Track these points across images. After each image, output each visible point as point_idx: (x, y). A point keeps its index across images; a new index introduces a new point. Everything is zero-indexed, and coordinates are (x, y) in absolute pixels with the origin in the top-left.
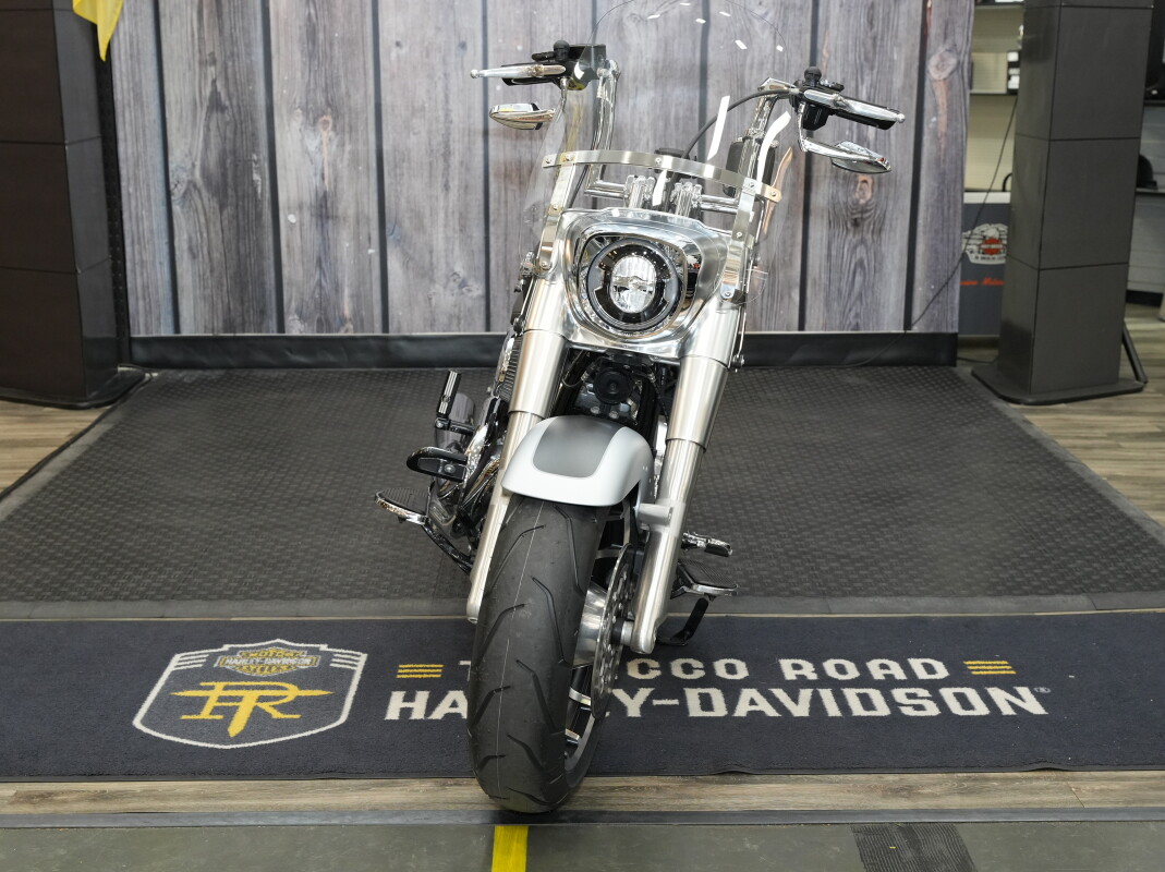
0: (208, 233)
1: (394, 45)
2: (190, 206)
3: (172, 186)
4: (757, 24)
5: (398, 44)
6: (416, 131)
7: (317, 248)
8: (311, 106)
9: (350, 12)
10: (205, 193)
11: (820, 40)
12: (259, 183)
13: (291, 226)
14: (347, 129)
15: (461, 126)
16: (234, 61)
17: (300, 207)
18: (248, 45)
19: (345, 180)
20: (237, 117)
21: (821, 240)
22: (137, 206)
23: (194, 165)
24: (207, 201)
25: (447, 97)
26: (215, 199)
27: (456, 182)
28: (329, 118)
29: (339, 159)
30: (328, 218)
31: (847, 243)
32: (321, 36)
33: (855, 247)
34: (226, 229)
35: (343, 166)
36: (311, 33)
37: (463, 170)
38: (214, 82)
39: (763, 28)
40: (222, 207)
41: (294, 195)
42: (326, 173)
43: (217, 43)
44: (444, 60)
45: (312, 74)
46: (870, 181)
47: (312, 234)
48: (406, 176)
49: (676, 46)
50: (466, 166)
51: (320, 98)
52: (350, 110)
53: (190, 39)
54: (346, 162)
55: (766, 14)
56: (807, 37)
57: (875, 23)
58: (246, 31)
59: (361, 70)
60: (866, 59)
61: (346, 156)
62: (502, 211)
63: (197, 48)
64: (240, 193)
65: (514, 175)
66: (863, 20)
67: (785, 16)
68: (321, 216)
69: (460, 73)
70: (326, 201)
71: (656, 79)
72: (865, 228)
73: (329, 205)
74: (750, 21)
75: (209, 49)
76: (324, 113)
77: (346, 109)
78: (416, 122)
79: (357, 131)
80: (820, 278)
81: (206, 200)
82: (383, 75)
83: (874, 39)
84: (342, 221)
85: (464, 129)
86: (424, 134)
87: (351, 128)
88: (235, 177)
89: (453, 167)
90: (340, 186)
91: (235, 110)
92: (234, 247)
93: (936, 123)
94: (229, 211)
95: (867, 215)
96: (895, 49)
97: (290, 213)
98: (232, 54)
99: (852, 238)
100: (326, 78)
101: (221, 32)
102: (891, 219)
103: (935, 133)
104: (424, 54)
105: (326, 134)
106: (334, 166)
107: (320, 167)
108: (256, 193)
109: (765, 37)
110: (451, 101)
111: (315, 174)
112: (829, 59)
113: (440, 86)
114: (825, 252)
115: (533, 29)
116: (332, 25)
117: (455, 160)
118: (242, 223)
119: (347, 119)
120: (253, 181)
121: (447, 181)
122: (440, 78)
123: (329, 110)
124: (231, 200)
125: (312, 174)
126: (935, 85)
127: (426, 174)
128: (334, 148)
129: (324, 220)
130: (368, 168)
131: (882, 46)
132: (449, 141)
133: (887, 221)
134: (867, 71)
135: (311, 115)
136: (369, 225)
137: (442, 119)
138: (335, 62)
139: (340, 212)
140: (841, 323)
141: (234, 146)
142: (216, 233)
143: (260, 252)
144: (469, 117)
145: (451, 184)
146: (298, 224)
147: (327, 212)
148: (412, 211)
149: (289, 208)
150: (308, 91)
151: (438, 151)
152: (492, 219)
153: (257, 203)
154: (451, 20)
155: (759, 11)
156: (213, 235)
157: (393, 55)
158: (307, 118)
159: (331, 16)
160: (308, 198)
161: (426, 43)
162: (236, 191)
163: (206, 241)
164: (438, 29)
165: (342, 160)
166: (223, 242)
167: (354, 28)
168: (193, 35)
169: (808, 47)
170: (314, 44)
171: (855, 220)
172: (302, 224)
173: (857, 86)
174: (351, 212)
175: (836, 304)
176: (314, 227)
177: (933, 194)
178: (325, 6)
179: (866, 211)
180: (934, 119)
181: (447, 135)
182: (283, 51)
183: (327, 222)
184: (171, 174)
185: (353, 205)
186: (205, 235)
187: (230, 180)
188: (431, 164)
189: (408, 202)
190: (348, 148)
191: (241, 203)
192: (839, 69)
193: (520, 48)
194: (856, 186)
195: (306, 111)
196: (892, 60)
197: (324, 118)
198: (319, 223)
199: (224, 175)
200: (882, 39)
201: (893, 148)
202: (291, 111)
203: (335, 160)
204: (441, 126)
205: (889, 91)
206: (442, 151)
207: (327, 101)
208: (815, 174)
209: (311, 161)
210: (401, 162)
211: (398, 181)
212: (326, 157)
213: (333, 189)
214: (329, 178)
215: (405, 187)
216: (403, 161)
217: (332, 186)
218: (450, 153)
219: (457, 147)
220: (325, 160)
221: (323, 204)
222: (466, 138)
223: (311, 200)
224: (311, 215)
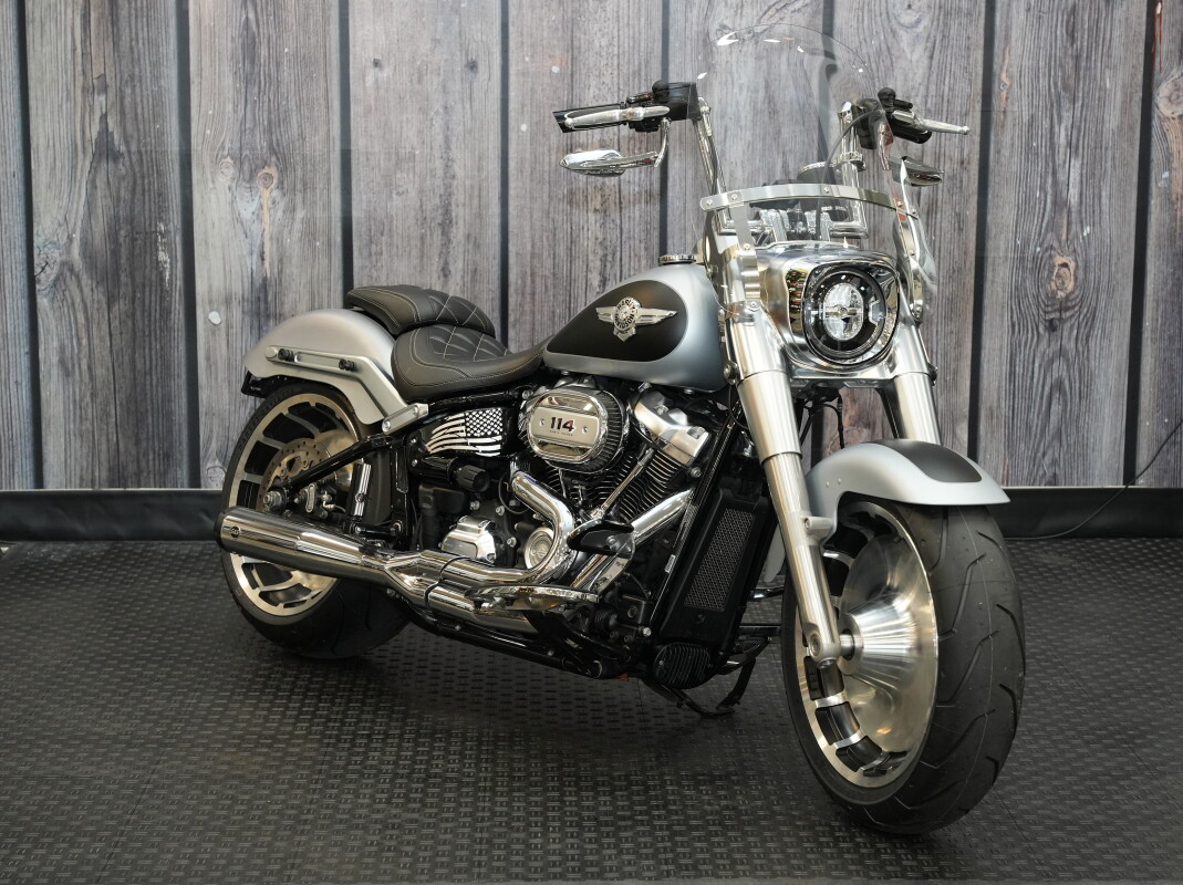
0: (89, 339)
1: (370, 64)
2: (64, 299)
3: (37, 270)
4: (905, 38)
5: (376, 64)
6: (401, 190)
8: (246, 152)
9: (307, 18)
10: (85, 279)
11: (997, 60)
12: (168, 266)
13: (213, 328)
14: (299, 186)
15: (468, 183)
16: (134, 87)
17: (228, 301)
18: (156, 65)
19: (295, 261)
20: (137, 169)
21: (1001, 349)
23: (70, 239)
25: (447, 139)
26: (101, 289)
27: (460, 265)
28: (273, 171)
29: (286, 231)
30: (268, 317)
31: (1038, 355)
32: (263, 51)
33: (1051, 361)
34: (116, 333)
35: (293, 242)
36: (249, 46)
37: (470, 247)
38: (104, 117)
39: (913, 44)
40: (111, 300)
41: (218, 283)
42: (267, 250)
43: (110, 62)
44: (444, 87)
45: (249, 106)
46: (1072, 265)
47: (244, 340)
48: (385, 256)
49: (784, 67)
50: (473, 241)
51: (261, 142)
52: (304, 158)
53: (69, 56)
54: (296, 236)
55: (918, 22)
56: (979, 55)
57: (1078, 35)
58: (153, 44)
59: (322, 101)
60: (1066, 87)
61: (298, 226)
62: (527, 307)
63: (79, 68)
64: (139, 280)
65: (545, 254)
66: (1061, 31)
67: (945, 24)
68: (258, 314)
69: (468, 106)
70: (266, 293)
71: (755, 115)
72: (1065, 334)
73: (270, 297)
74: (894, 32)
75: (97, 70)
76: (265, 164)
77: (298, 158)
78: (402, 178)
79: (314, 189)
80: (999, 406)
81: (87, 290)
82: (354, 108)
83: (1077, 58)
85: (472, 187)
86: (413, 194)
87: (305, 185)
88: (132, 255)
89: (455, 241)
90: (287, 271)
91: (134, 158)
92: (127, 359)
93: (1170, 180)
94: (121, 306)
95: (1068, 314)
96: (1107, 72)
97: (211, 310)
98: (132, 77)
99: (1046, 347)
100: (270, 113)
101: (116, 45)
102: (1104, 321)
103: (1167, 193)
104: (415, 78)
105: (268, 194)
106: (278, 240)
107: (258, 243)
108: (162, 279)
109: (915, 57)
110: (453, 147)
111: (251, 253)
112: (1011, 86)
113: (438, 123)
114: (1005, 368)
115: (576, 43)
116: (279, 37)
117: (458, 233)
118: (140, 324)
119: (299, 173)
120: (158, 262)
121: (446, 263)
122: (437, 113)
123: (274, 159)
124: (125, 290)
125: (245, 252)
126: (1166, 125)
127: (415, 253)
128: (280, 214)
129: (263, 320)
130: (329, 245)
131: (1088, 68)
132: (450, 204)
133: (1098, 324)
134: (1066, 104)
135: (246, 167)
137: (440, 172)
138: (283, 89)
139: (287, 307)
140: (1030, 474)
141: (132, 210)
142: (102, 339)
143: (166, 367)
144: (480, 169)
145: (452, 268)
146: (223, 326)
147: (267, 309)
149: (210, 302)
150: (242, 132)
151: (433, 219)
152: (511, 319)
153: (163, 295)
154: (455, 29)
155: (907, 18)
156: (96, 341)
157: (370, 80)
158: (241, 170)
159: (279, 23)
160: (239, 287)
161: (418, 63)
162: (133, 278)
163: (85, 351)
164: (436, 42)
165: (291, 232)
166: (111, 351)
167: (313, 40)
168: (74, 50)
169: (980, 70)
170: (253, 62)
171: (1051, 321)
172: (229, 327)
173: (1052, 127)
174: (303, 307)
175: (1023, 445)
176: (247, 329)
177: (1166, 283)
178: (271, 8)
179: (1067, 309)
180: (1166, 175)
181: (448, 194)
182: (206, 73)
183: (267, 323)
184: (36, 252)
185: (306, 298)
186: (84, 342)
187: (123, 261)
188: (422, 238)
190: (300, 214)
191: (139, 295)
192: (1025, 102)
193: (555, 69)
194: (1051, 272)
195: (239, 161)
196: (1102, 89)
197: (266, 170)
198: (256, 324)
199: (115, 253)
200: (1088, 58)
201: (1106, 217)
202: (216, 161)
203: (281, 232)
204: (438, 182)
205: (1099, 134)
206: (439, 219)
207: (271, 147)
208: (991, 255)
209: (246, 233)
210: (379, 235)
211: (374, 263)
212: (267, 227)
213: (276, 275)
214: (272, 258)
215: (384, 271)
216: (382, 234)
217: (276, 271)
218: (451, 222)
219: (461, 214)
220: (266, 232)
221: (262, 296)
222: (476, 201)
223: (243, 291)
224: (243, 313)
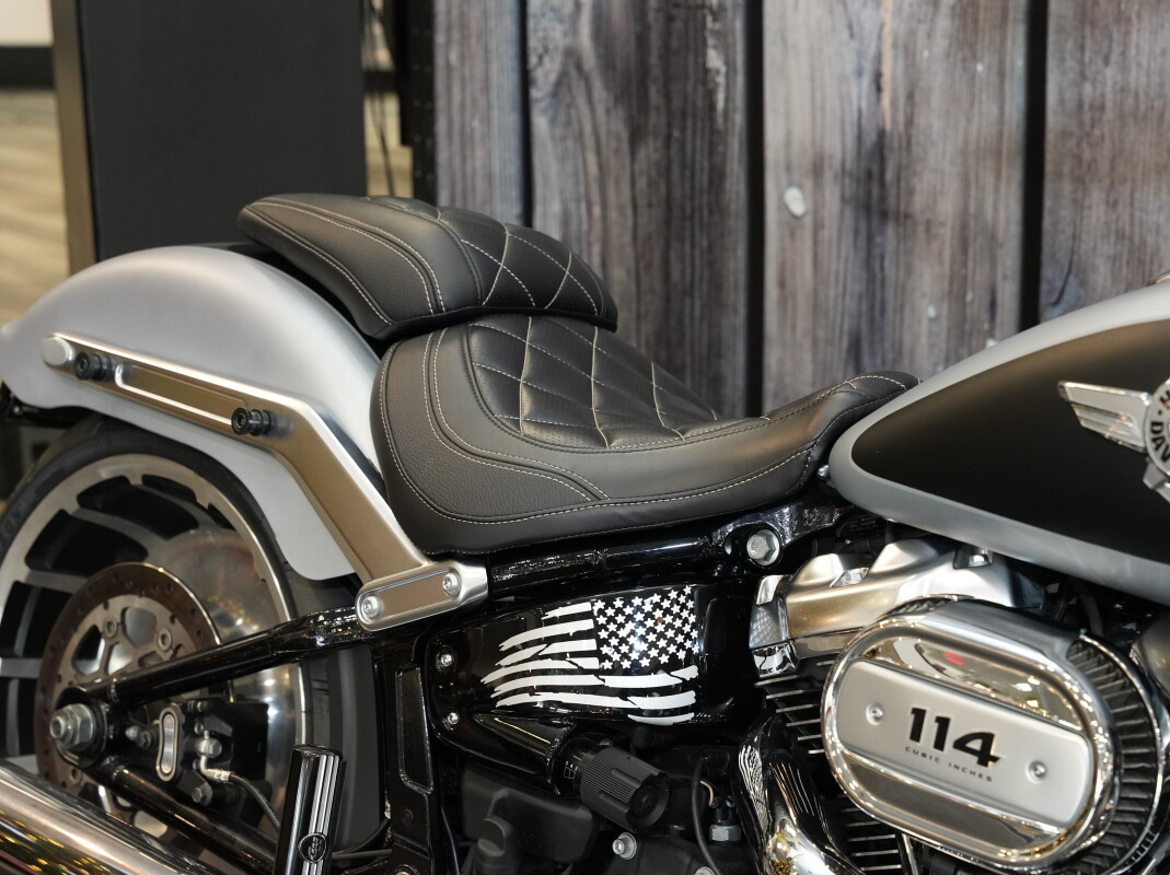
0: (604, 205)
2: (568, 124)
3: (533, 60)
7: (851, 304)
10: (599, 91)
12: (721, 80)
13: (792, 222)
17: (817, 170)
19: (936, 101)
22: (463, 106)
23: (578, 5)
24: (600, 113)
26: (621, 112)
29: (922, 30)
30: (884, 215)
34: (642, 202)
35: (934, 59)
40: (636, 135)
41: (801, 129)
42: (887, 72)
47: (842, 258)
54: (941, 43)
61: (944, 21)
64: (677, 103)
68: (867, 209)
70: (882, 161)
73: (890, 175)
81: (600, 110)
84: (921, 229)
88: (667, 52)
90: (921, 121)
92: (657, 258)
94: (650, 151)
97: (790, 185)
106: (908, 51)
107: (872, 51)
108: (712, 107)
111: (859, 73)
118: (677, 193)
120: (706, 71)
124: (656, 120)
125: (850, 68)
129: (875, 221)
130: (1001, 75)
136: (993, 260)
139: (919, 203)
142: (621, 209)
143: (716, 284)
146: (808, 221)
147: (883, 198)
148: (1121, 236)
149: (788, 168)
153: (715, 139)
156: (613, 214)
160: (838, 146)
162: (667, 95)
163: (597, 228)
165: (929, 36)
166: (635, 237)
172: (818, 226)
174: (947, 208)
183: (882, 232)
185: (953, 187)
186: (597, 210)
187: (654, 59)
191: (676, 134)
198: (863, 227)
199: (642, 41)
203: (912, 33)
209: (850, 27)
210: (1100, 62)
211: (1088, 128)
212: (888, 18)
213: (902, 128)
214: (894, 90)
215: (1106, 150)
216: (1106, 61)
217: (901, 118)
220: (887, 30)
221: (875, 168)
223: (844, 153)
224: (843, 199)
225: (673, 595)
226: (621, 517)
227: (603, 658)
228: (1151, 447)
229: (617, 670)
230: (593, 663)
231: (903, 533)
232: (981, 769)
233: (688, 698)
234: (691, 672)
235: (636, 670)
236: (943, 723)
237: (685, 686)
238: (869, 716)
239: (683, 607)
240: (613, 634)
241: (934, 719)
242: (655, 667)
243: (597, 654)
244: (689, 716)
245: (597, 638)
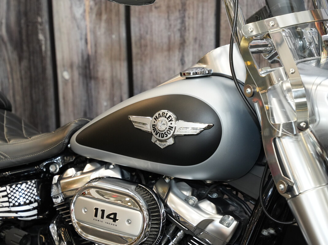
0: (13, 79)
7: (83, 103)
10: (9, 47)
12: (43, 42)
13: (66, 81)
17: (71, 66)
19: (102, 46)
23: (1, 23)
26: (16, 53)
30: (91, 78)
34: (23, 78)
35: (101, 34)
37: (197, 46)
40: (20, 59)
41: (66, 55)
42: (89, 38)
47: (80, 91)
61: (103, 24)
64: (31, 50)
68: (86, 76)
70: (89, 64)
73: (91, 67)
84: (101, 82)
88: (28, 36)
89: (188, 42)
90: (99, 51)
92: (28, 93)
94: (25, 63)
97: (64, 70)
105: (88, 3)
106: (94, 33)
107: (84, 33)
108: (41, 50)
111: (81, 39)
117: (190, 36)
118: (33, 75)
120: (39, 40)
124: (26, 54)
125: (78, 38)
128: (94, 16)
129: (88, 80)
130: (120, 38)
136: (121, 89)
139: (100, 74)
141: (26, 8)
142: (18, 80)
143: (46, 100)
145: (186, 59)
146: (70, 81)
147: (90, 73)
149: (64, 66)
153: (43, 59)
156: (15, 81)
160: (77, 60)
162: (29, 47)
163: (11, 85)
165: (99, 28)
166: (22, 88)
172: (73, 82)
174: (108, 75)
186: (11, 81)
187: (24, 37)
189: (151, 72)
190: (104, 17)
191: (32, 58)
198: (85, 82)
199: (20, 32)
206: (179, 26)
209: (78, 26)
211: (143, 51)
212: (88, 24)
213: (94, 54)
214: (91, 43)
216: (147, 33)
217: (93, 51)
218: (185, 29)
219: (191, 23)
220: (88, 27)
221: (87, 65)
222: (200, 15)
223: (79, 61)
224: (79, 74)
225: (29, 183)
226: (13, 162)
227: (10, 202)
228: (153, 131)
229: (14, 206)
230: (7, 204)
231: (91, 161)
232: (114, 223)
233: (35, 212)
234: (35, 205)
235: (20, 205)
236: (103, 211)
237: (34, 209)
238: (83, 211)
239: (32, 186)
240: (13, 196)
241: (101, 210)
242: (25, 204)
243: (8, 201)
244: (36, 217)
245: (8, 197)
